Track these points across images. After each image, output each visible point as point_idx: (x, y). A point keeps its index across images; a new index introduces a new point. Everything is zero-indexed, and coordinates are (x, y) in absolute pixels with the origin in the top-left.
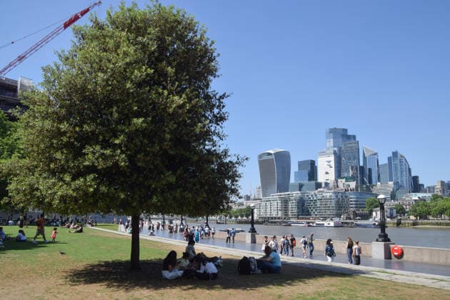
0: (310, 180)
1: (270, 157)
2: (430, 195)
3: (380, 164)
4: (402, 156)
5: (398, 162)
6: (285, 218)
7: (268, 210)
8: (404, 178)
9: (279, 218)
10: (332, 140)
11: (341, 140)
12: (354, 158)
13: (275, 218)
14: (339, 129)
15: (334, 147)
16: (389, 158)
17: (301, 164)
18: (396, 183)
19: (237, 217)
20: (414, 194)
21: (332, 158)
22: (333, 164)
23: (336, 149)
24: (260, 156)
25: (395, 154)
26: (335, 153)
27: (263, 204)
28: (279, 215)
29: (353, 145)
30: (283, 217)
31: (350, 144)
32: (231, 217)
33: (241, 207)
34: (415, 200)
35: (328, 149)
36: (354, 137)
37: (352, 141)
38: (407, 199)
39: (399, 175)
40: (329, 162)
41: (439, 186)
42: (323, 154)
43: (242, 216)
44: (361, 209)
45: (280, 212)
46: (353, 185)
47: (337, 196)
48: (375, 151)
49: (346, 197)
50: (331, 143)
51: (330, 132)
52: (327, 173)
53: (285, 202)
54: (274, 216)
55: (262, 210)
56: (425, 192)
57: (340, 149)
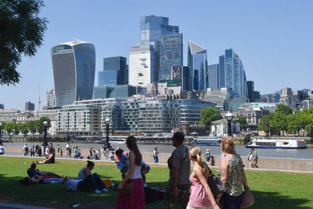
0: (119, 83)
1: (68, 51)
2: (274, 105)
3: (208, 65)
4: (236, 56)
5: (232, 63)
6: (94, 134)
7: (72, 124)
8: (239, 83)
9: (86, 133)
10: (148, 31)
11: (159, 31)
12: (177, 56)
13: (81, 133)
14: (158, 18)
15: (151, 40)
16: (220, 57)
17: (108, 62)
18: (230, 90)
19: (26, 132)
20: (254, 103)
21: (148, 56)
22: (148, 63)
23: (153, 43)
24: (54, 49)
25: (229, 53)
26: (151, 49)
27: (65, 114)
28: (88, 129)
29: (176, 39)
30: (93, 132)
31: (171, 38)
32: (17, 133)
33: (30, 119)
34: (257, 112)
35: (143, 43)
36: (177, 29)
37: (174, 34)
38: (246, 110)
39: (233, 79)
40: (144, 60)
41: (284, 95)
42: (136, 49)
43: (34, 131)
44: (195, 122)
45: (88, 126)
46: (177, 90)
47: (165, 105)
48: (204, 48)
49: (176, 106)
50: (146, 35)
51: (146, 21)
52: (141, 75)
53: (95, 112)
54: (80, 130)
55: (63, 124)
56: (265, 101)
57: (158, 44)
